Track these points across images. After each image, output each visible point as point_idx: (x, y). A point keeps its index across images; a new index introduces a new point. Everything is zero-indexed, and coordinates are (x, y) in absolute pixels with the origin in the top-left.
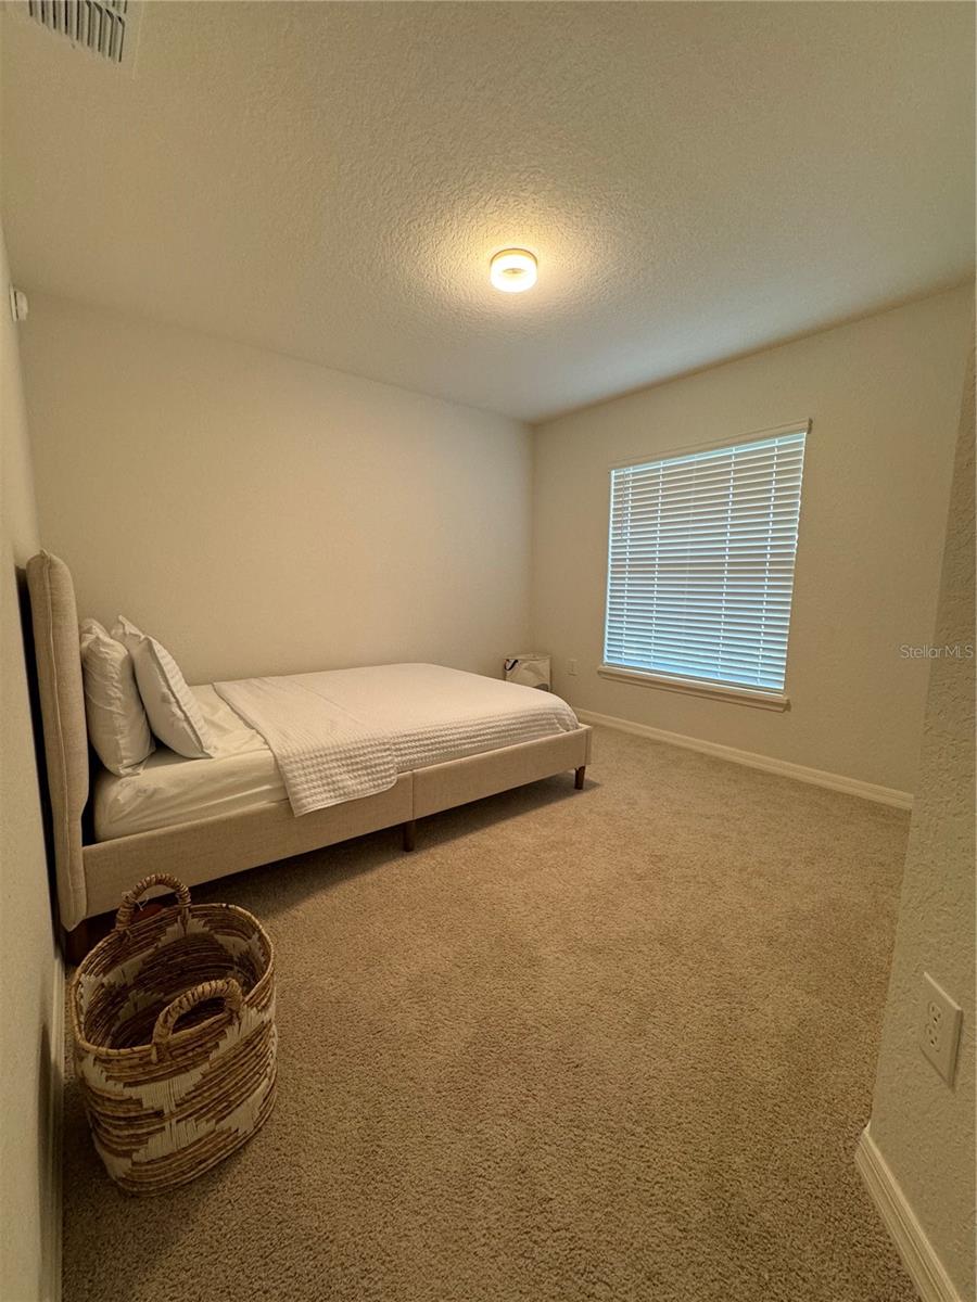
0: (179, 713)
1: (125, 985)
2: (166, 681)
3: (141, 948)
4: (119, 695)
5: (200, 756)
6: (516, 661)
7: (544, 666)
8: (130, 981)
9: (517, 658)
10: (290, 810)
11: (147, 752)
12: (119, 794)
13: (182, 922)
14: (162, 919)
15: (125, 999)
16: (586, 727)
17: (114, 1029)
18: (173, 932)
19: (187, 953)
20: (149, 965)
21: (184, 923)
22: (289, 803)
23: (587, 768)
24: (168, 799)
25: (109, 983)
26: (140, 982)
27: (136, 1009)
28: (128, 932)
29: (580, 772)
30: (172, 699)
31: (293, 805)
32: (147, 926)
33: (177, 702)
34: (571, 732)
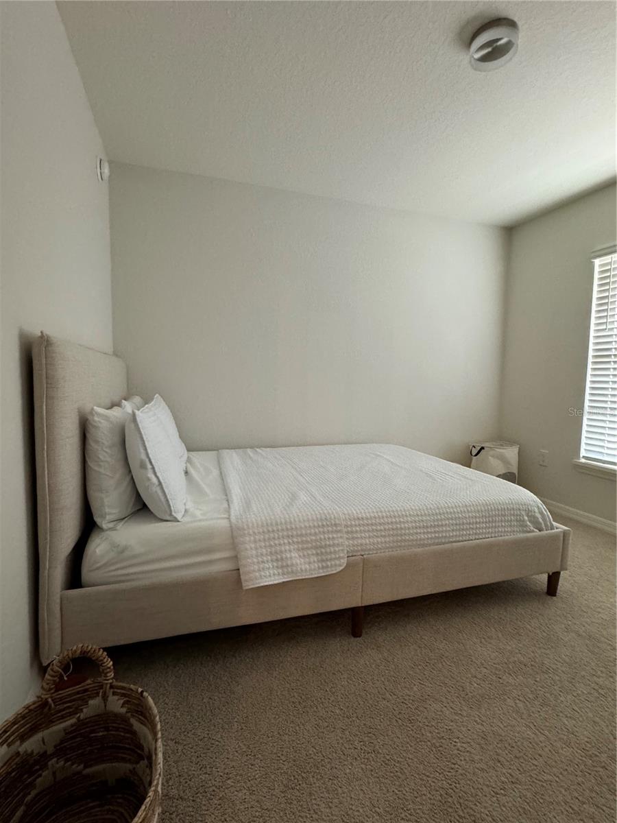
0: (154, 480)
1: (46, 752)
2: (146, 449)
3: (63, 717)
4: (109, 459)
5: (168, 518)
6: (482, 448)
7: (511, 453)
8: (50, 750)
9: (483, 445)
10: (239, 581)
11: (130, 511)
12: (98, 548)
13: (103, 697)
14: (86, 691)
15: (44, 767)
16: (560, 528)
17: (29, 798)
18: (94, 705)
19: (107, 729)
20: (70, 734)
21: (105, 698)
22: (239, 575)
23: (562, 573)
24: (135, 557)
25: (26, 751)
26: (61, 750)
27: (55, 778)
28: (50, 700)
29: (553, 579)
30: (149, 466)
31: (242, 577)
32: (70, 695)
33: (153, 468)
34: (544, 533)
